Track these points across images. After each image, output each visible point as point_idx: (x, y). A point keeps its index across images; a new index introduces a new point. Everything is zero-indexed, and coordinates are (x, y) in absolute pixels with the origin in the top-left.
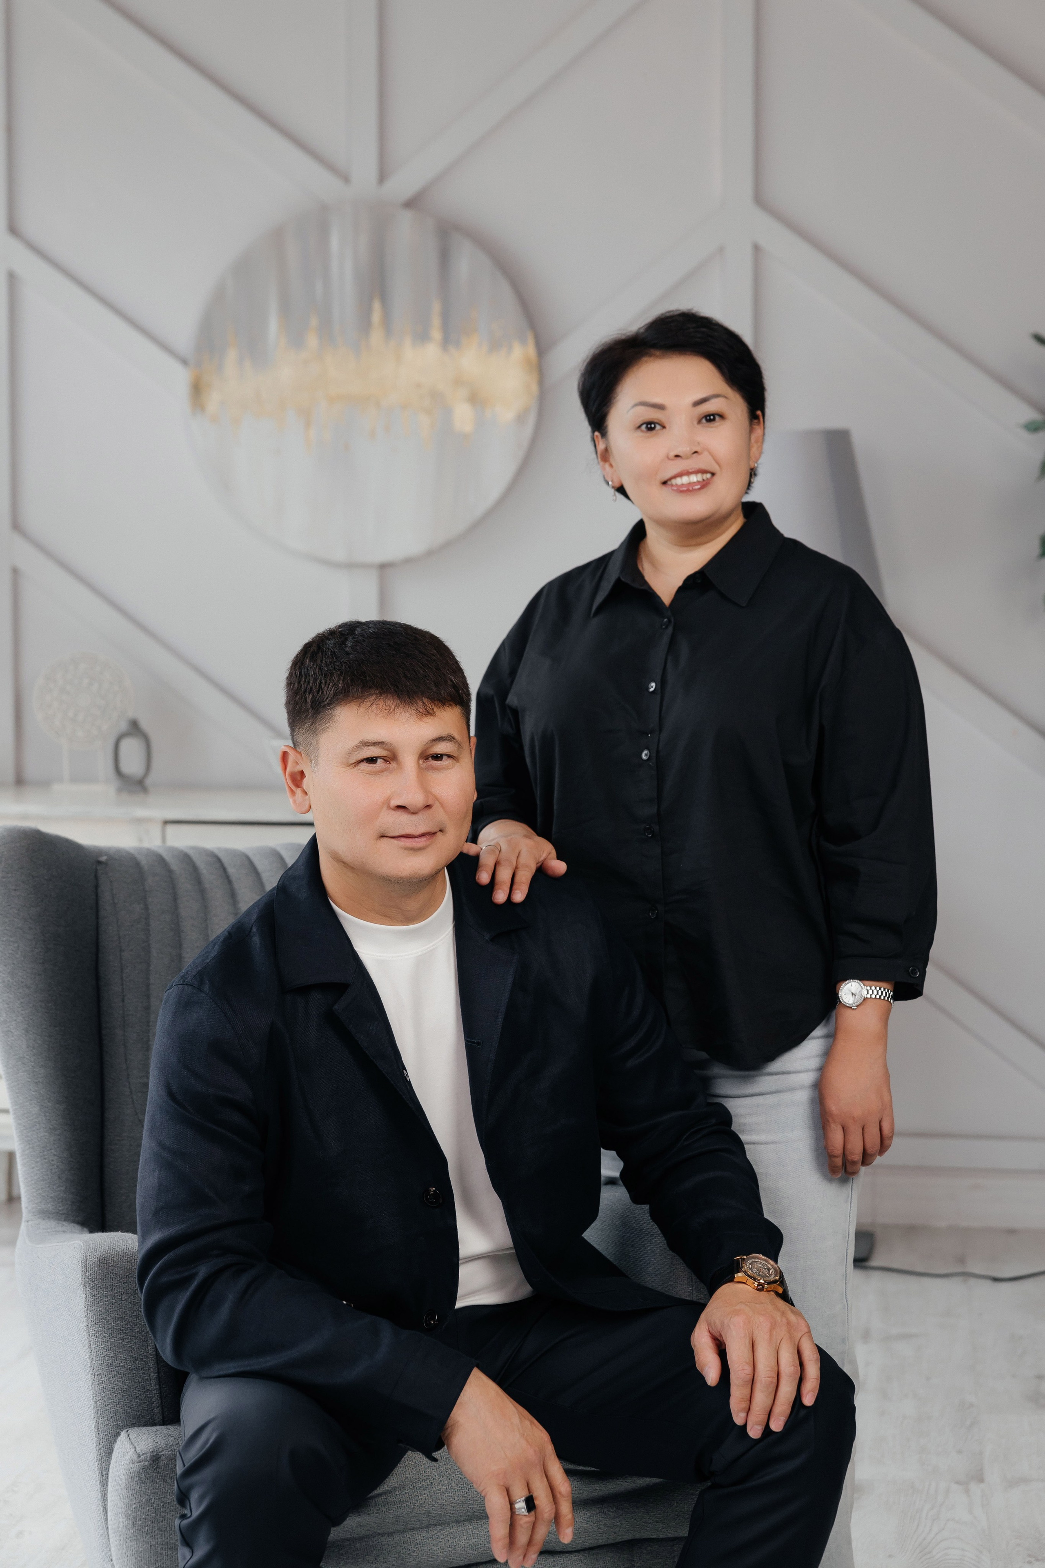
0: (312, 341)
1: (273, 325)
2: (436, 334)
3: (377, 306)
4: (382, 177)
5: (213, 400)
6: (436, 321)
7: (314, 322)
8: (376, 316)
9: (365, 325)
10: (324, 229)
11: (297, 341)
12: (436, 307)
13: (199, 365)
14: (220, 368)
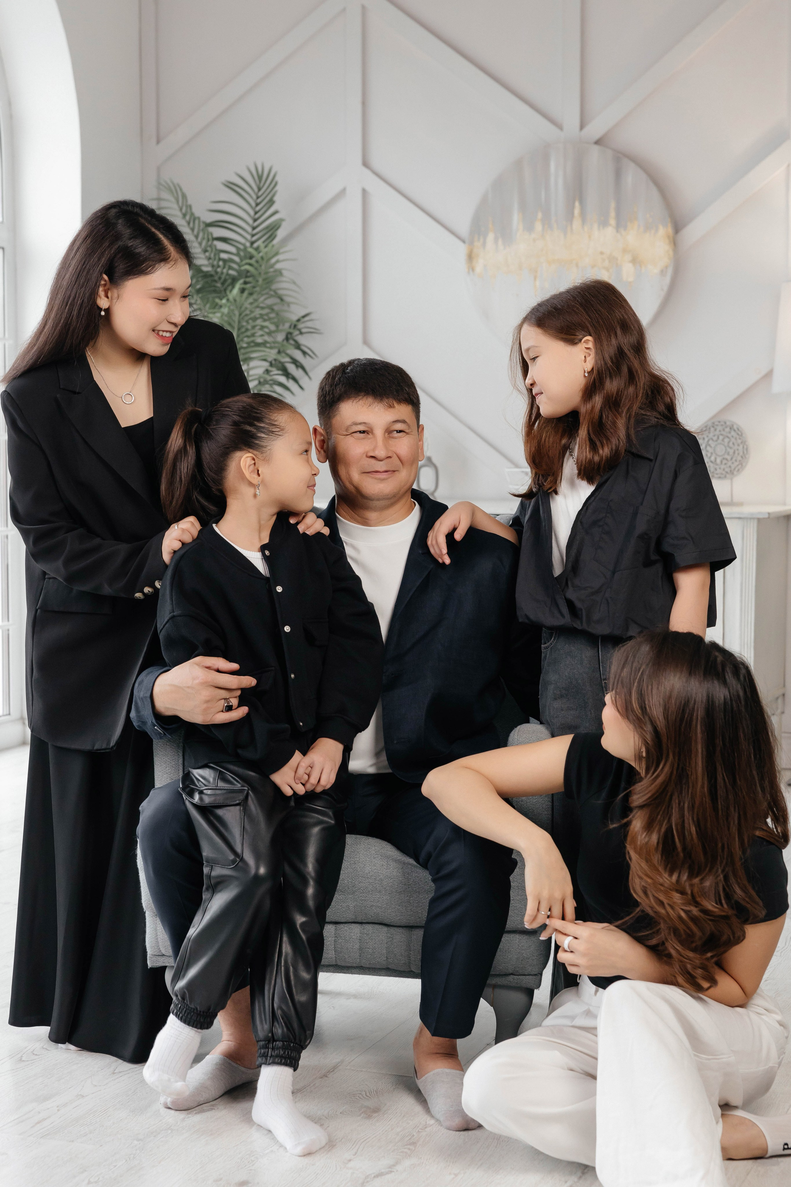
0: (538, 226)
1: (516, 218)
2: (613, 222)
3: (577, 204)
4: (582, 127)
5: (480, 264)
6: (613, 214)
7: (540, 215)
8: (577, 211)
9: (570, 216)
10: (546, 158)
11: (530, 228)
12: (613, 205)
13: (471, 243)
14: (484, 244)
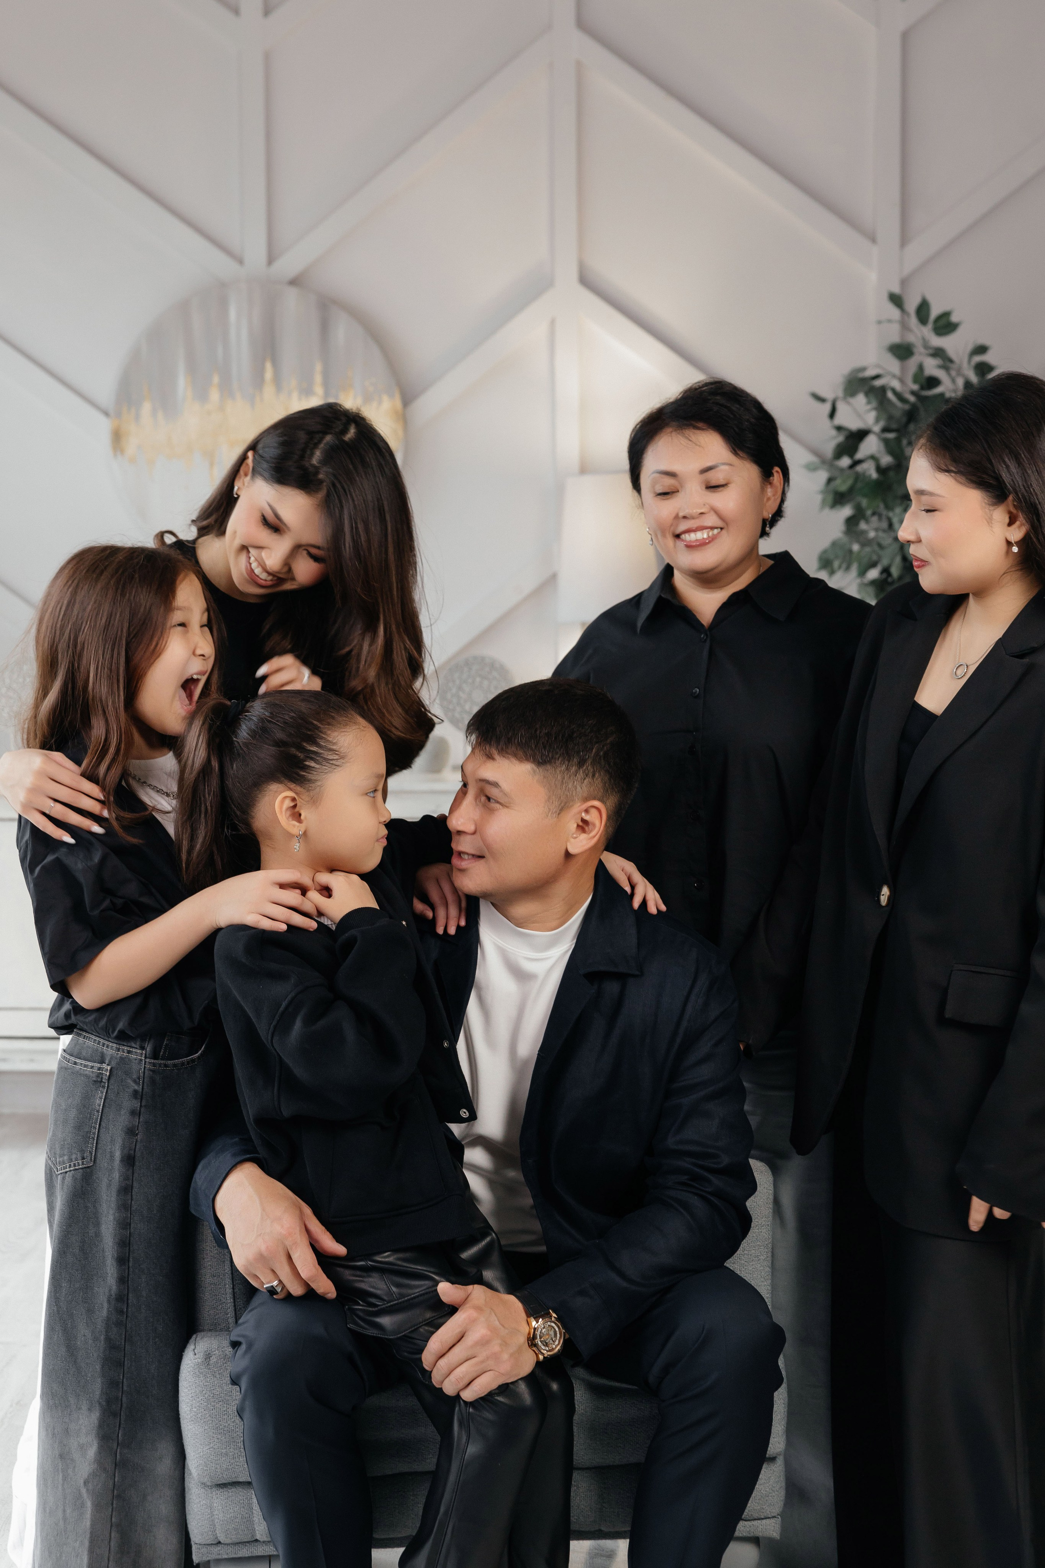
0: (215, 395)
1: (182, 382)
2: (320, 389)
3: (269, 366)
4: (271, 261)
5: (131, 445)
6: (318, 378)
7: (216, 379)
8: (269, 374)
9: (258, 381)
10: (222, 301)
11: (202, 396)
12: (318, 367)
13: (119, 415)
14: (137, 418)
